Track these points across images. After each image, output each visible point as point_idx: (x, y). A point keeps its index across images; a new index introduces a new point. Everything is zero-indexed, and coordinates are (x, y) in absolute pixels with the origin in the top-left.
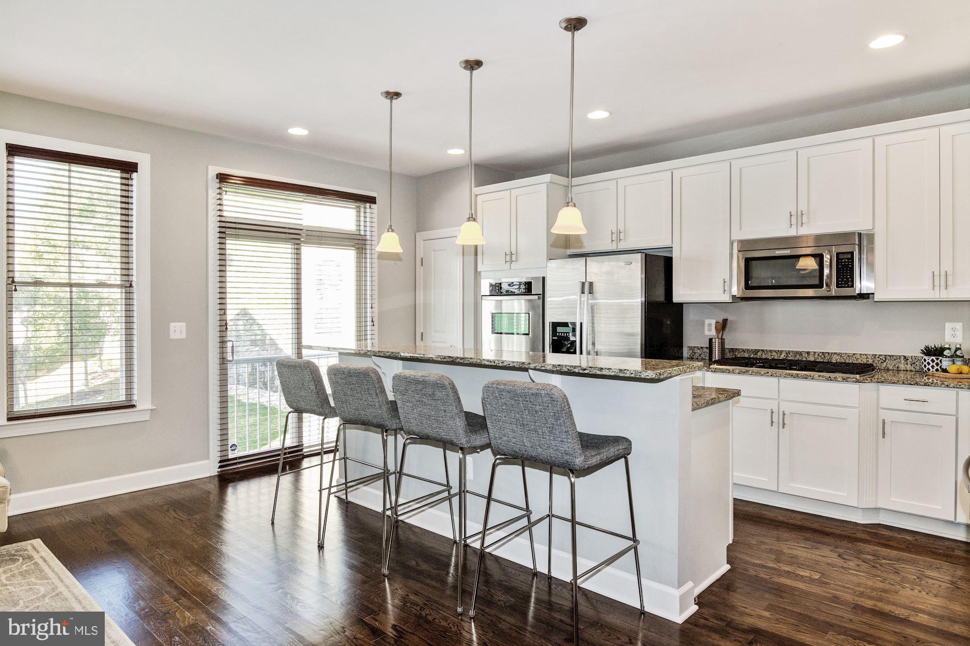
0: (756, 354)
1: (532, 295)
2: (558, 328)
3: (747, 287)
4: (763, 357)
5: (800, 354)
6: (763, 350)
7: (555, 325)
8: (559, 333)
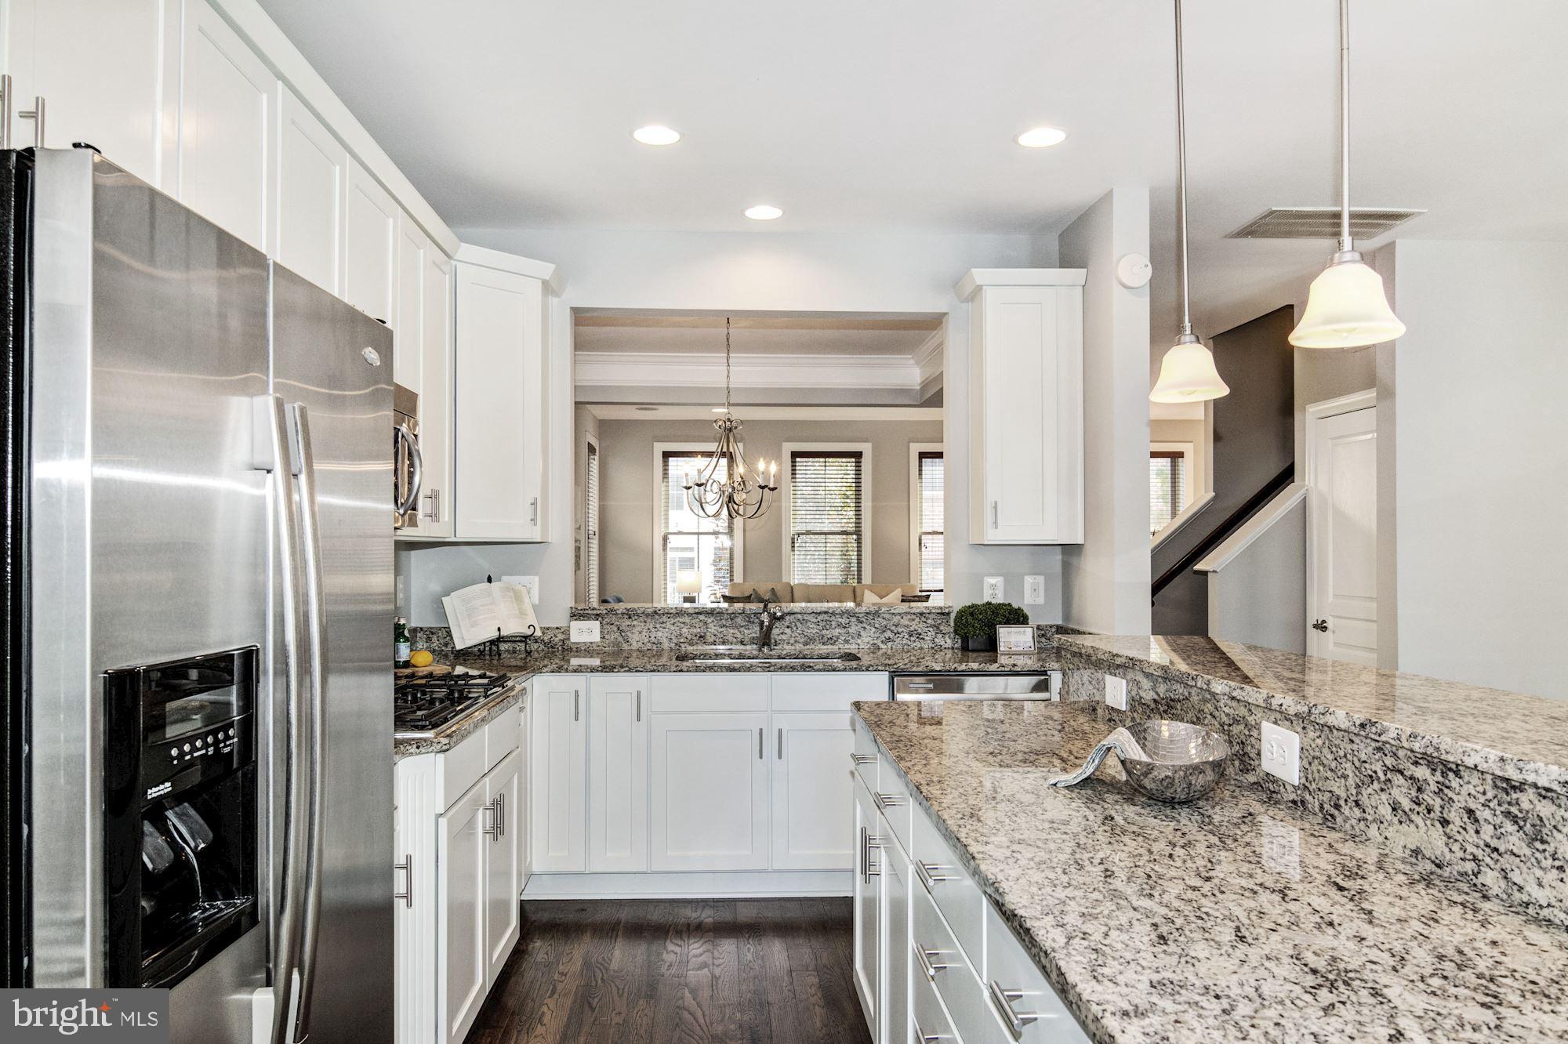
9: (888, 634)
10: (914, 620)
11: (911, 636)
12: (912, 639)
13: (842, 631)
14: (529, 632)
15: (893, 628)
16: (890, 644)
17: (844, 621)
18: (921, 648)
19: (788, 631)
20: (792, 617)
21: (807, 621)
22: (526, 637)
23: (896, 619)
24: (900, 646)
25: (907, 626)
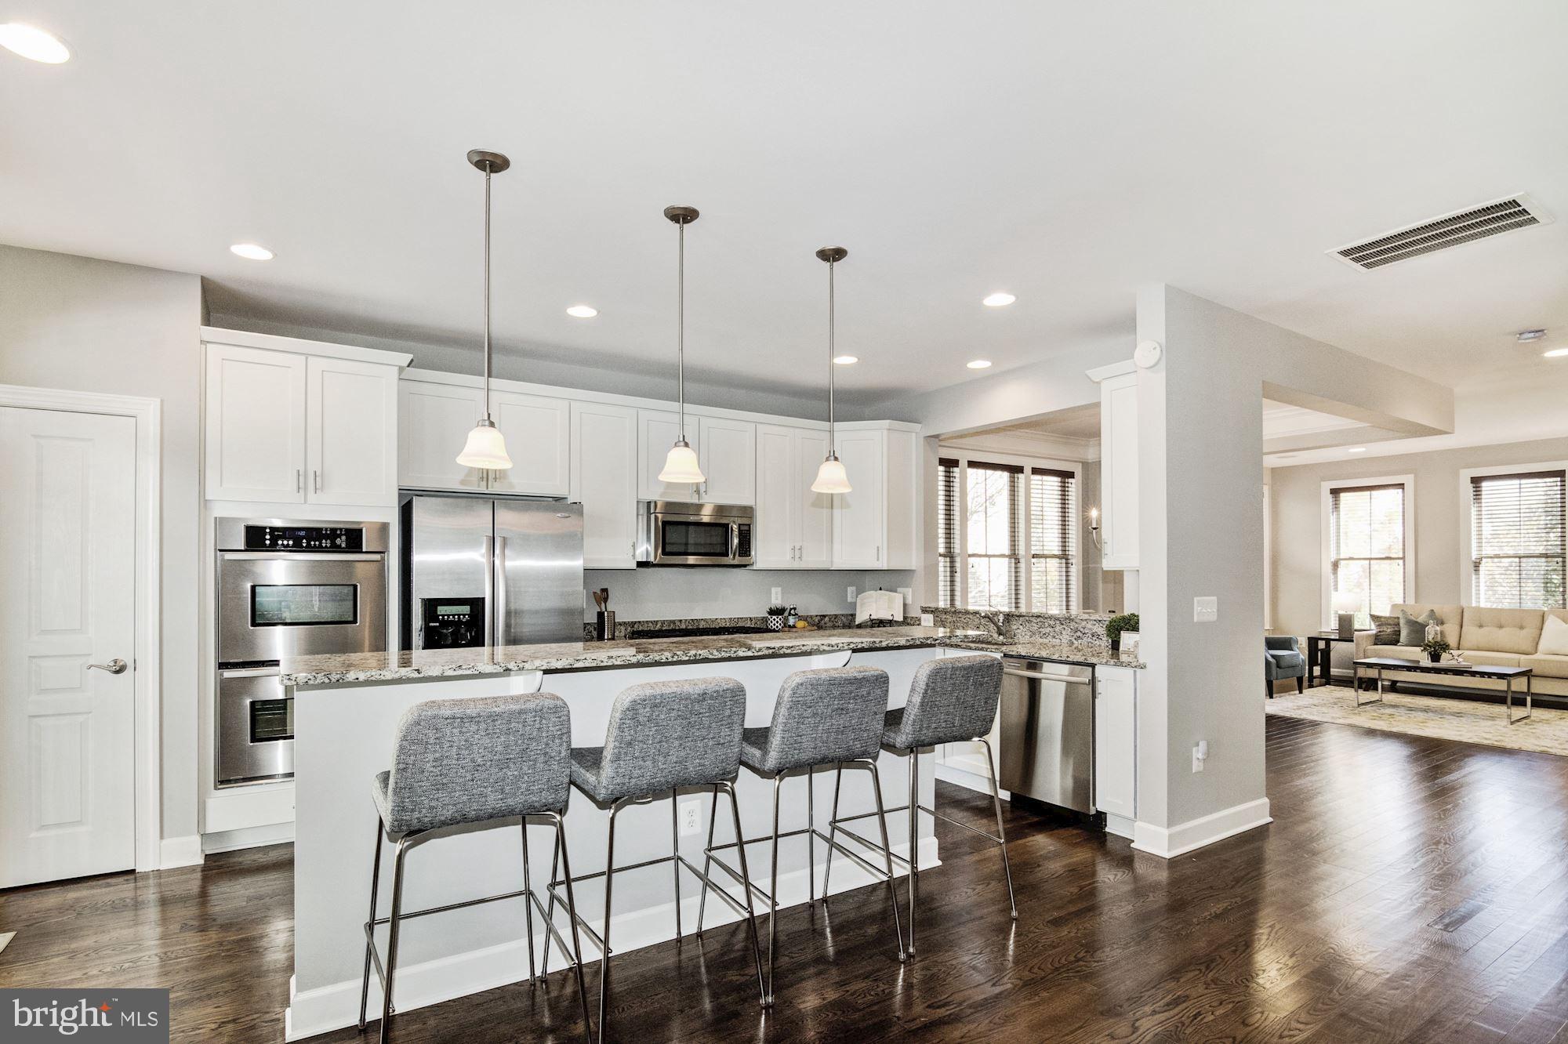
0: (633, 627)
1: (362, 552)
2: (439, 608)
3: (664, 553)
4: (640, 629)
5: (673, 622)
6: (640, 622)
7: (431, 605)
8: (443, 616)
9: (1079, 634)
10: (1095, 625)
11: (1093, 636)
12: (1094, 638)
13: (1051, 629)
14: (891, 618)
15: (1082, 630)
16: (1080, 641)
17: (1052, 623)
18: (1100, 645)
19: (1021, 627)
20: (1023, 618)
21: (1031, 621)
22: (891, 621)
23: (1084, 623)
24: (1086, 643)
25: (1090, 629)
